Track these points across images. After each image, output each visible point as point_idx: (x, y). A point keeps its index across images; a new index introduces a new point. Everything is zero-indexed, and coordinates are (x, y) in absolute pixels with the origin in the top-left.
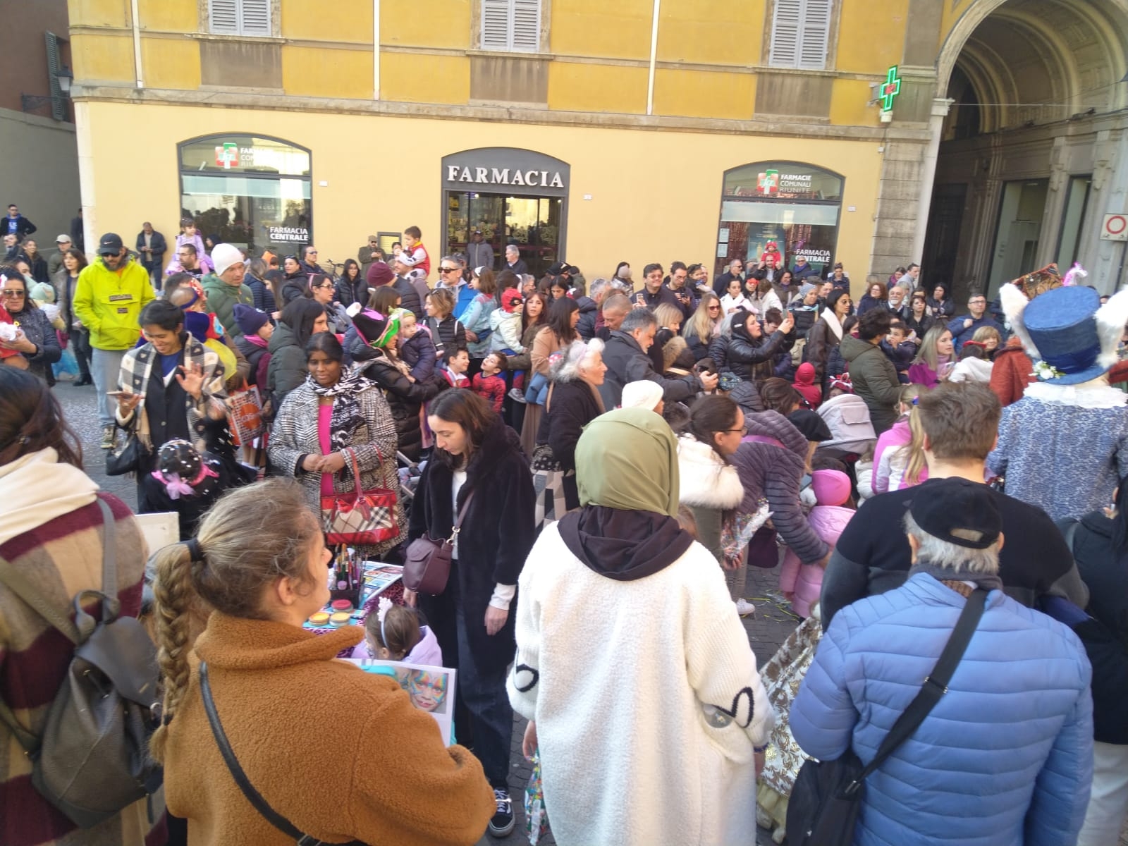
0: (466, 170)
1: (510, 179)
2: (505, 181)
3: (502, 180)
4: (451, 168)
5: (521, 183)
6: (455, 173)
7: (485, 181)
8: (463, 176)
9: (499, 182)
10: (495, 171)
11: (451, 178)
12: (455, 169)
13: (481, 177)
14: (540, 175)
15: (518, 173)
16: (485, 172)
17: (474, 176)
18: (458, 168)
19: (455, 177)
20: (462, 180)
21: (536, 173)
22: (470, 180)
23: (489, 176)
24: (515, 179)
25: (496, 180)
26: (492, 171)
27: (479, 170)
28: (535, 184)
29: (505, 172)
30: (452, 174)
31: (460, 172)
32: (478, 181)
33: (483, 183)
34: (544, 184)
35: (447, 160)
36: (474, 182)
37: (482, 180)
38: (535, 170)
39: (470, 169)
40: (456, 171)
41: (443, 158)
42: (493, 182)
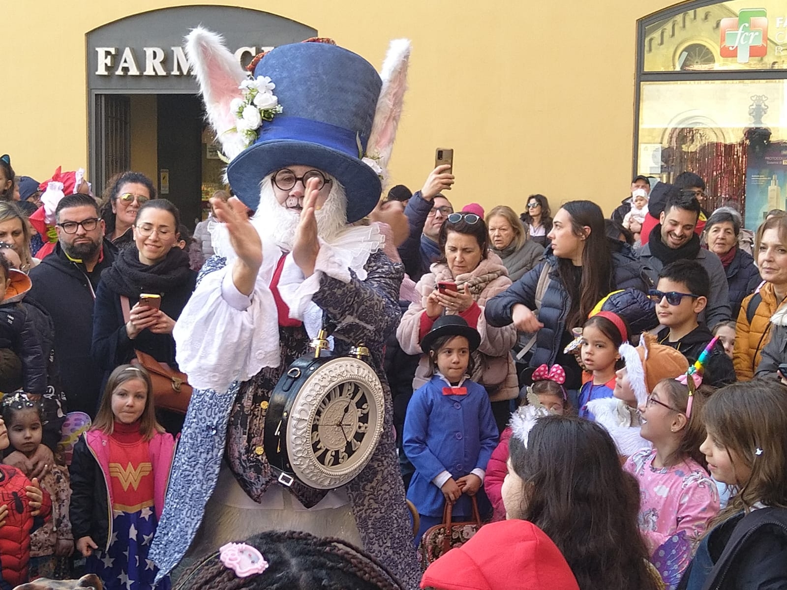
0: (127, 54)
4: (101, 51)
6: (108, 61)
7: (161, 72)
8: (122, 65)
9: (185, 73)
10: (178, 52)
11: (101, 71)
12: (108, 53)
13: (153, 66)
16: (161, 56)
17: (140, 63)
18: (113, 51)
19: (107, 68)
20: (119, 72)
21: (253, 51)
22: (134, 71)
23: (167, 62)
25: (179, 69)
26: (172, 52)
27: (149, 51)
30: (103, 62)
31: (116, 58)
32: (149, 72)
33: (156, 76)
35: (93, 37)
36: (141, 76)
37: (154, 70)
38: (251, 46)
39: (133, 52)
40: (109, 57)
41: (88, 35)
42: (175, 72)
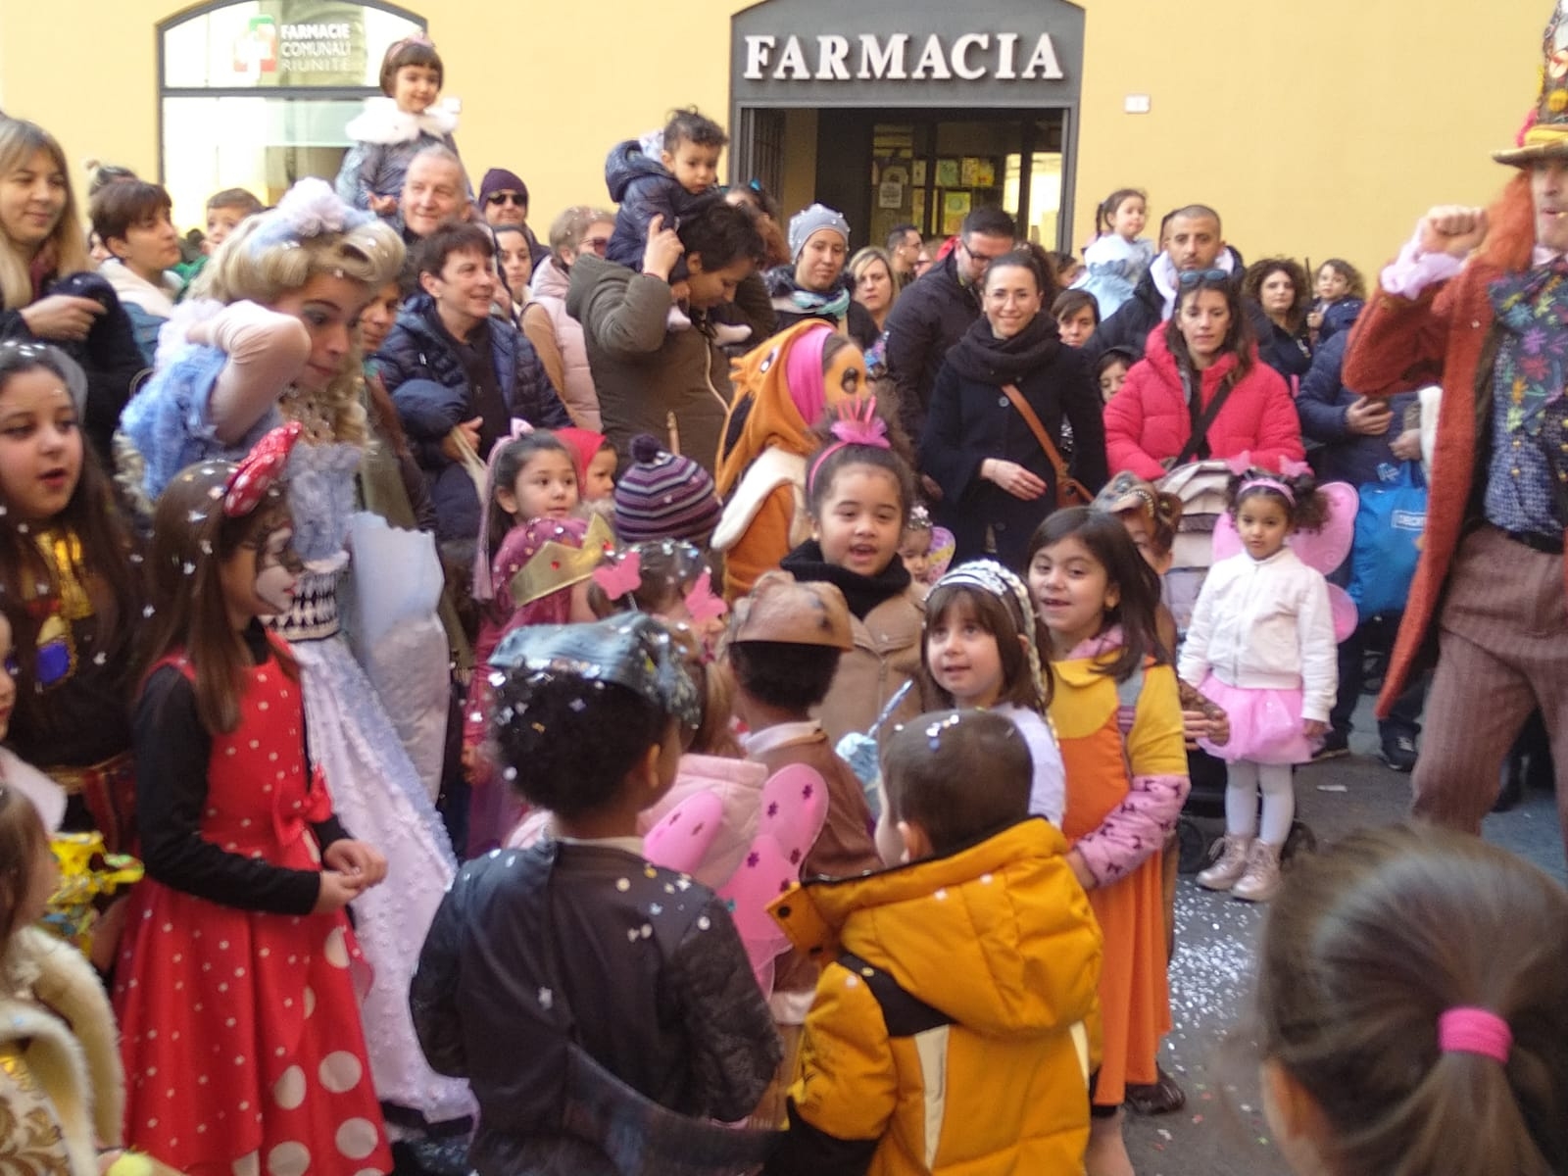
0: (793, 47)
1: (909, 65)
2: (897, 72)
3: (888, 68)
4: (753, 42)
5: (941, 72)
6: (764, 58)
7: (843, 73)
8: (784, 62)
9: (879, 73)
10: (869, 43)
11: (753, 72)
12: (763, 45)
13: (831, 64)
14: (994, 45)
15: (933, 45)
16: (843, 48)
17: (811, 60)
18: (771, 41)
19: (762, 68)
20: (780, 74)
21: (984, 41)
22: (801, 72)
23: (850, 60)
24: (923, 64)
25: (870, 68)
26: (861, 43)
27: (825, 42)
28: (981, 71)
29: (897, 43)
30: (755, 58)
31: (775, 53)
32: (824, 73)
33: (835, 80)
34: (1005, 71)
35: (743, 21)
36: (811, 81)
37: (832, 70)
38: (981, 33)
39: (802, 43)
40: (765, 52)
41: (735, 17)
42: (864, 74)
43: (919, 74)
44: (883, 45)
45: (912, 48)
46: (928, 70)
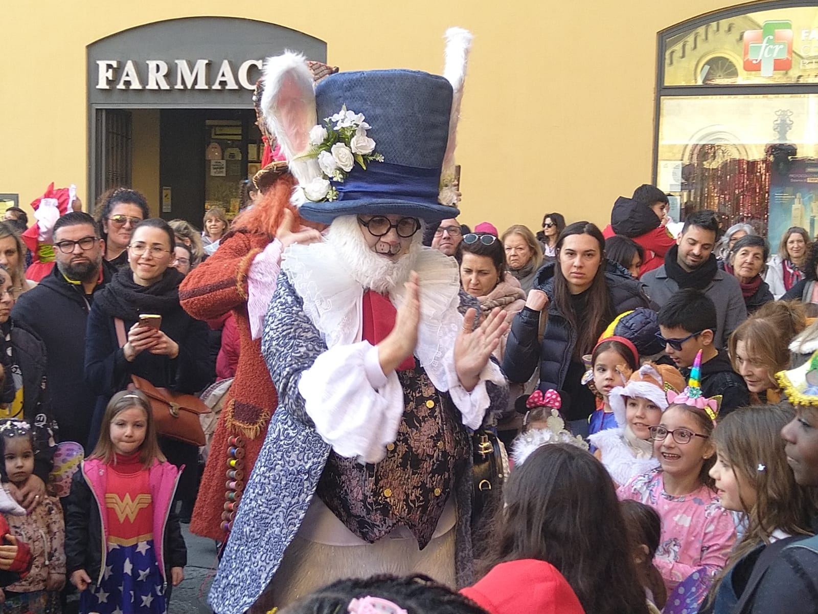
0: (130, 67)
1: (209, 80)
2: (201, 85)
3: (195, 82)
4: (102, 64)
5: (232, 85)
6: (110, 74)
7: (165, 86)
8: (124, 78)
9: (189, 87)
10: (182, 65)
11: (102, 85)
12: (109, 66)
13: (156, 80)
15: (225, 67)
16: (164, 69)
17: (143, 77)
18: (114, 64)
19: (109, 82)
20: (121, 86)
22: (136, 85)
23: (170, 76)
24: (220, 78)
25: (183, 82)
26: (176, 65)
27: (152, 65)
29: (201, 65)
30: (104, 75)
31: (118, 71)
32: (152, 85)
33: (159, 90)
35: (95, 49)
36: (143, 90)
37: (157, 84)
38: (258, 60)
39: (136, 65)
40: (111, 71)
41: (89, 47)
42: (179, 86)
43: (217, 86)
44: (191, 67)
45: (211, 69)
46: (223, 83)
